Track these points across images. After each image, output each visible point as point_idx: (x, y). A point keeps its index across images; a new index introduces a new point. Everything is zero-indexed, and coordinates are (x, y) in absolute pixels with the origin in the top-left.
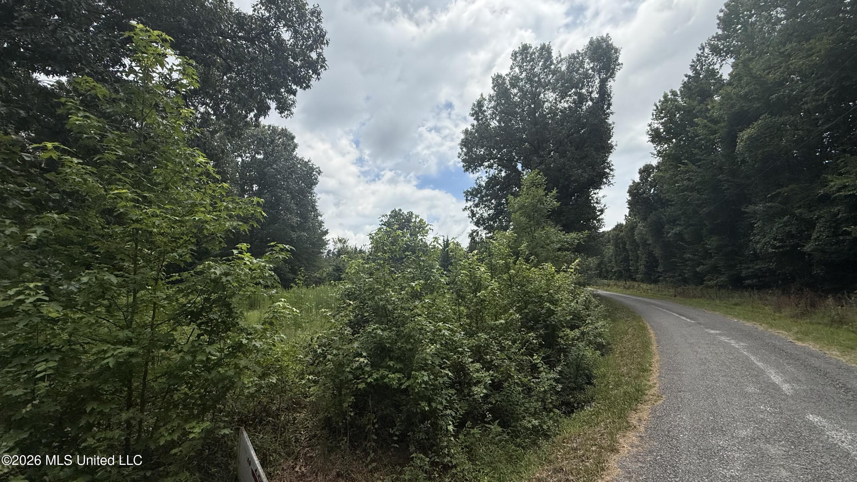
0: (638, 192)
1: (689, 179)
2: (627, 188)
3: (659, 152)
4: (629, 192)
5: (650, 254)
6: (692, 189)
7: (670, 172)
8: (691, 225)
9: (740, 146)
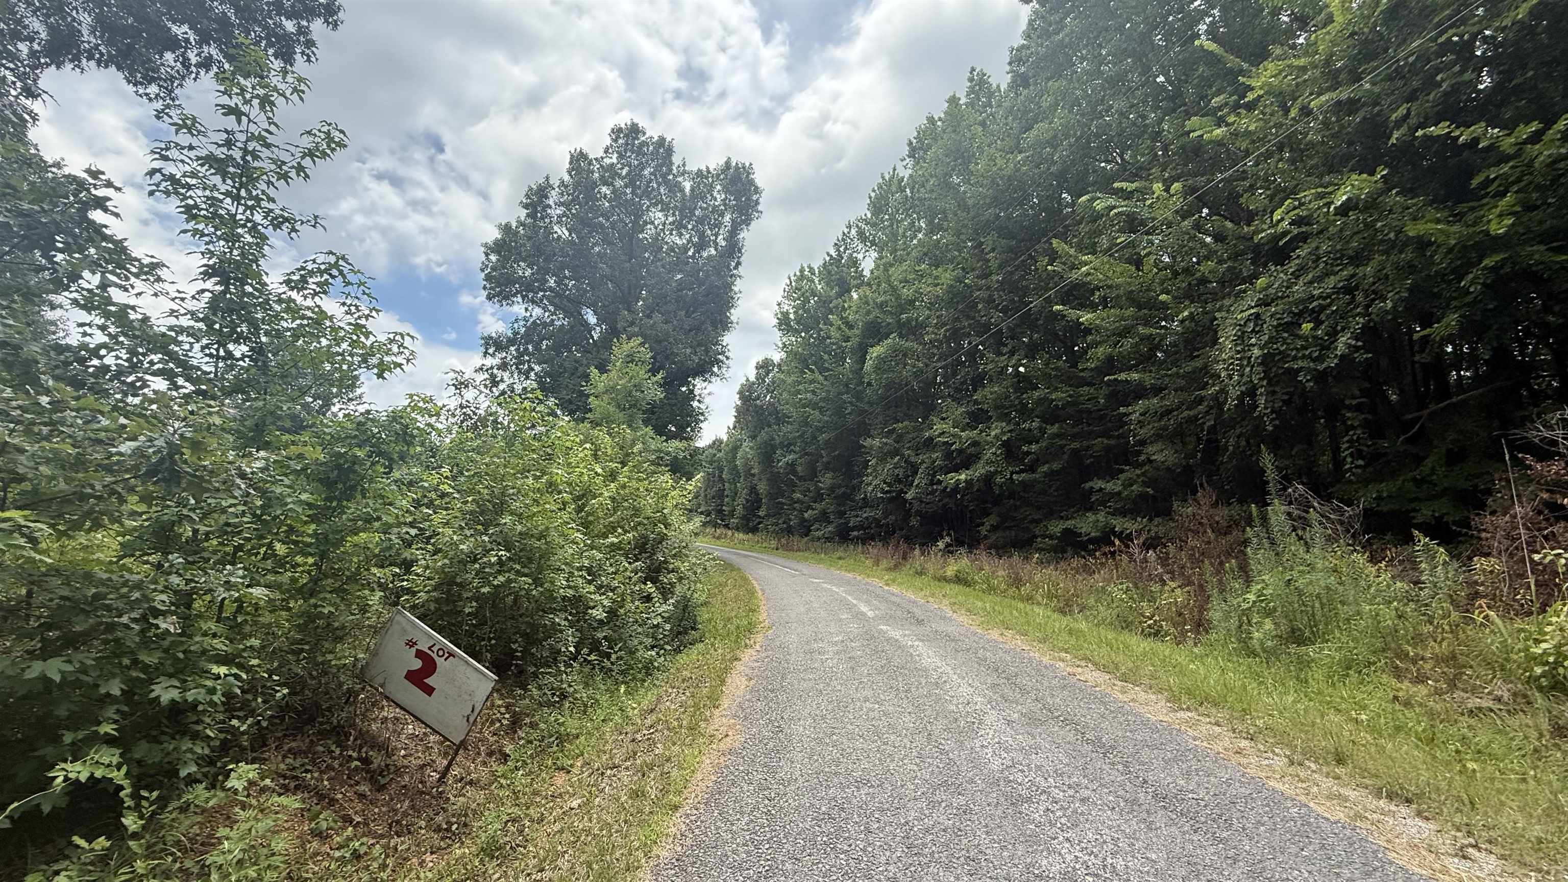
0: (750, 396)
1: (814, 392)
2: (738, 388)
3: (785, 346)
4: (740, 393)
5: (753, 490)
6: (815, 406)
7: (793, 378)
8: (806, 454)
9: (869, 365)
